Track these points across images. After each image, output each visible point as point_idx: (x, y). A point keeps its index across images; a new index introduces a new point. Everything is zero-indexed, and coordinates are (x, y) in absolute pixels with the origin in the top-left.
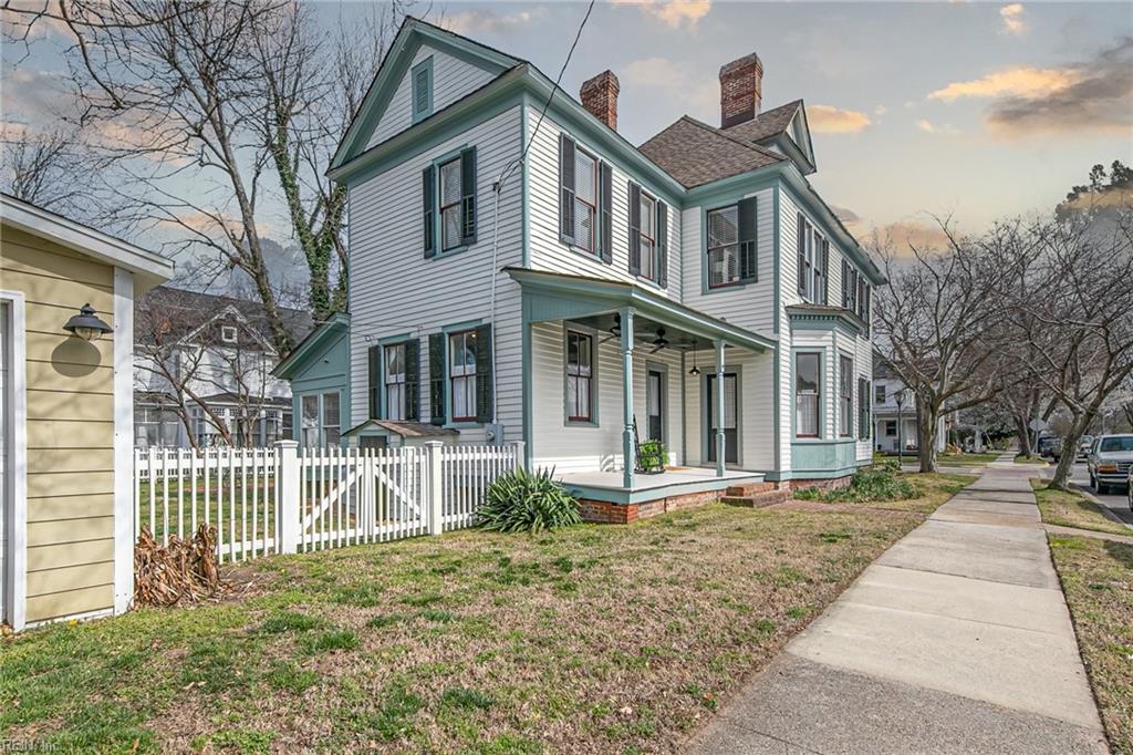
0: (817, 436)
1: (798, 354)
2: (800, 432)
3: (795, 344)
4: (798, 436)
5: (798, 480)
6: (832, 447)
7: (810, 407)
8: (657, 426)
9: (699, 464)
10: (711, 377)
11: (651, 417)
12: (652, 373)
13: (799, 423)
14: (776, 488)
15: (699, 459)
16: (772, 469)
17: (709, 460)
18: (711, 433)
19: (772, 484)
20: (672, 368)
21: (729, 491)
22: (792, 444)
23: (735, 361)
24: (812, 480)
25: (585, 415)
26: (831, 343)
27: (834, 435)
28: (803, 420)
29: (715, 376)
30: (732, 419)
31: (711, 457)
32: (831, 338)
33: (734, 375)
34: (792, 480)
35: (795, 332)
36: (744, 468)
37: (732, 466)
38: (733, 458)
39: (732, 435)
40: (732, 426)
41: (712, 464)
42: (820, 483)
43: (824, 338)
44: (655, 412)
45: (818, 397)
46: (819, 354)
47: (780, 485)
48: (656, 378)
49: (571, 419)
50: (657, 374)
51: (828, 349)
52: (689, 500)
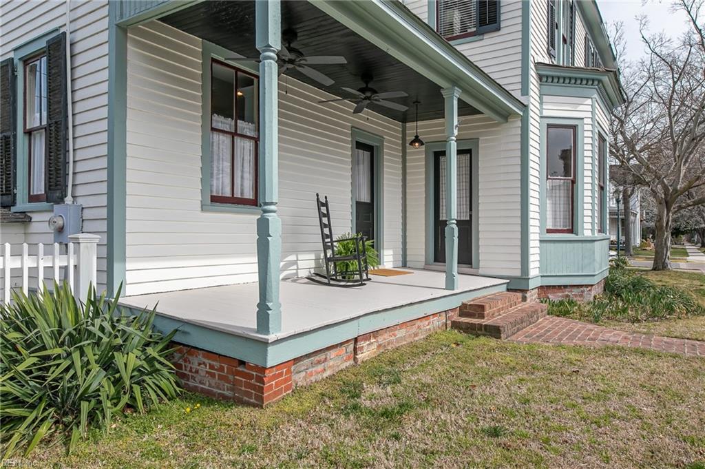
0: (571, 231)
1: (549, 126)
2: (550, 226)
3: (546, 113)
4: (549, 231)
5: (548, 287)
6: (589, 245)
7: (562, 195)
8: (367, 216)
9: (422, 265)
10: (439, 156)
11: (358, 203)
12: (360, 146)
13: (549, 215)
14: (524, 299)
15: (423, 259)
16: (518, 273)
17: (436, 260)
18: (439, 226)
19: (519, 295)
20: (390, 142)
21: (465, 310)
22: (541, 241)
23: (469, 134)
24: (565, 287)
25: (249, 194)
26: (590, 115)
27: (592, 230)
28: (555, 211)
29: (443, 153)
30: (466, 208)
31: (439, 256)
32: (589, 108)
33: (469, 151)
34: (541, 287)
35: (545, 98)
36: (481, 271)
37: (466, 269)
38: (466, 258)
39: (466, 227)
40: (465, 217)
41: (439, 266)
42: (575, 291)
43: (581, 108)
44: (365, 198)
45: (573, 182)
46: (574, 127)
47: (528, 295)
48: (367, 154)
49: (216, 199)
50: (369, 148)
51: (586, 121)
52: (401, 333)
